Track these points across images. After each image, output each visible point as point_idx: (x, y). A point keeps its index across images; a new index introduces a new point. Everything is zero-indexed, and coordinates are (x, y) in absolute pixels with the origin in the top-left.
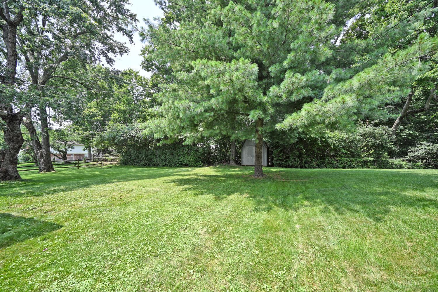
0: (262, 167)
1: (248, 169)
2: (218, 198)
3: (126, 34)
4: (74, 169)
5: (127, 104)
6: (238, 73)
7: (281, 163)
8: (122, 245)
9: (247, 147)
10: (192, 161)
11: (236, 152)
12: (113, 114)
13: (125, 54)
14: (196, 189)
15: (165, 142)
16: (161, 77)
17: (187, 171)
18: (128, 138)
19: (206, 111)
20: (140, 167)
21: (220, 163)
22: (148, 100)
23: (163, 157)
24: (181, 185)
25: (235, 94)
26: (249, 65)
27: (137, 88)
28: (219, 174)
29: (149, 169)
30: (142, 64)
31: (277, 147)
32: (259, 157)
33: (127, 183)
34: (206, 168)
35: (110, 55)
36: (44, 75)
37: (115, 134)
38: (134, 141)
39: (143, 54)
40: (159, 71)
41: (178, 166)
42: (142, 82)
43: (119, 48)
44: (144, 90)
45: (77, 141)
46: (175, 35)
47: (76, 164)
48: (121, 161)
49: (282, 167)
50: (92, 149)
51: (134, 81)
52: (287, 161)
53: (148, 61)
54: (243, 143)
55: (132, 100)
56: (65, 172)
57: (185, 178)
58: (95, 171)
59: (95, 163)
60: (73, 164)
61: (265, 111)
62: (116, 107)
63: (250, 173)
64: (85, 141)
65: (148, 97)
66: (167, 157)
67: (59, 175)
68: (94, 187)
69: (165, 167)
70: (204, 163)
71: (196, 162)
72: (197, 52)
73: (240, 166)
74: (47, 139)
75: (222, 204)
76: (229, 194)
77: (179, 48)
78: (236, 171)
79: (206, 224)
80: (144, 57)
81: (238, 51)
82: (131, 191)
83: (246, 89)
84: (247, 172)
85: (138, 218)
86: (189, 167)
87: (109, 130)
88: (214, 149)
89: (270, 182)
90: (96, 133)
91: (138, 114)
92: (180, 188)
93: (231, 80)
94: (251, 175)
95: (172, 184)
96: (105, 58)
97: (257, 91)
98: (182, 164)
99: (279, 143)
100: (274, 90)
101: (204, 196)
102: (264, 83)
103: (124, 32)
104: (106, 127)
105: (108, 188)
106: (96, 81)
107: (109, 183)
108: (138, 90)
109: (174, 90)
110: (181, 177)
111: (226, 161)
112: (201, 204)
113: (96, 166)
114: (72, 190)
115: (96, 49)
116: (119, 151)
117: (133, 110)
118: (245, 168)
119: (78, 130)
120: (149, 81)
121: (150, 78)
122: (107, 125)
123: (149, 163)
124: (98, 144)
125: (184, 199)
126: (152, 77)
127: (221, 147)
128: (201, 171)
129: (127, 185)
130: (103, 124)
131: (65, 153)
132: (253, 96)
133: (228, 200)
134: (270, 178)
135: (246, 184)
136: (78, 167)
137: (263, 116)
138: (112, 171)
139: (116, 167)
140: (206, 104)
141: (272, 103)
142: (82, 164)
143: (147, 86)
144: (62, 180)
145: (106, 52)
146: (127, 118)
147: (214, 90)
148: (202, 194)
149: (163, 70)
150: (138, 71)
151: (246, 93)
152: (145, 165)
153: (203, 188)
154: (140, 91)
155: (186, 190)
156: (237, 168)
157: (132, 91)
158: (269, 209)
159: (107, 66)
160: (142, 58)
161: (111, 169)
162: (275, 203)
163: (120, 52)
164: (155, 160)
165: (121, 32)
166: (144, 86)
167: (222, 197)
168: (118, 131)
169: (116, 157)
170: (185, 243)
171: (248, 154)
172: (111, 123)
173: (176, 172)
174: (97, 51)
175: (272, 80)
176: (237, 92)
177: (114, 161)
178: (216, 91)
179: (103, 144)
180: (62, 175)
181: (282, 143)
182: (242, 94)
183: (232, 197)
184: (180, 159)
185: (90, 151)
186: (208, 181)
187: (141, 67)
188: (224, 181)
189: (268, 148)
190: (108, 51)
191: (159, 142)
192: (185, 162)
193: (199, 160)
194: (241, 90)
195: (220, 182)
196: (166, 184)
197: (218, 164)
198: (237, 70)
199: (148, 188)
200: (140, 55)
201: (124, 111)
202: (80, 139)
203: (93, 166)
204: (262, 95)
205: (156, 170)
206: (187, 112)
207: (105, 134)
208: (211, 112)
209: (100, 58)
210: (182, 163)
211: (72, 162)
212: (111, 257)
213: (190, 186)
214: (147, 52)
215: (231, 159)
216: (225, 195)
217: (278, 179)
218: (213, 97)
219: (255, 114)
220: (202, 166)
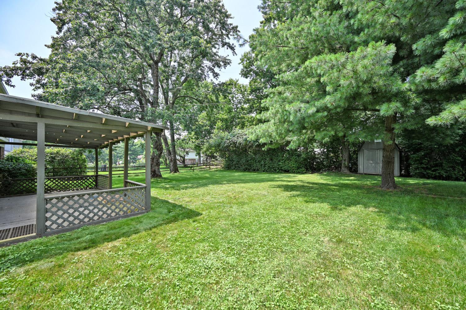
0: (394, 177)
1: (369, 178)
2: (334, 208)
3: (229, 47)
4: (191, 172)
5: (228, 113)
6: (366, 61)
7: (425, 173)
8: (250, 237)
9: (365, 151)
10: (293, 167)
11: (350, 158)
12: (217, 123)
13: (228, 66)
14: (305, 196)
15: (270, 147)
16: (259, 81)
17: (289, 177)
18: (231, 144)
19: (318, 111)
20: (241, 172)
21: (328, 169)
22: (246, 106)
23: (262, 163)
24: (288, 191)
25: (358, 87)
26: (383, 48)
27: (237, 96)
28: (329, 183)
29: (249, 173)
30: (241, 72)
31: (417, 150)
32: (388, 163)
33: (236, 185)
34: (310, 175)
35: (216, 70)
36: (173, 97)
37: (220, 141)
38: (236, 147)
39: (242, 62)
40: (257, 76)
41: (278, 172)
42: (241, 90)
43: (223, 62)
44: (243, 97)
45: (191, 148)
46: (284, 36)
47: (191, 167)
48: (225, 165)
49: (428, 178)
50: (202, 155)
51: (234, 90)
52: (437, 170)
53: (246, 68)
54: (360, 146)
55: (232, 107)
56: (185, 173)
57: (289, 184)
58: (206, 174)
59: (205, 167)
60: (189, 167)
61: (405, 102)
62: (220, 116)
63: (374, 183)
64: (198, 148)
65: (247, 103)
66: (267, 162)
67: (182, 176)
68: (211, 187)
69: (264, 173)
70: (307, 169)
71: (298, 168)
72: (307, 48)
73: (356, 175)
74: (174, 146)
75: (341, 215)
76: (349, 206)
77: (287, 48)
78: (351, 180)
79: (327, 233)
80: (243, 65)
81: (362, 34)
82: (242, 192)
83: (375, 79)
84: (368, 182)
85: (256, 216)
86: (290, 173)
87: (215, 138)
88: (319, 154)
89: (409, 197)
90: (205, 141)
91: (237, 121)
92: (288, 194)
93: (355, 72)
94: (375, 186)
95: (278, 189)
96: (212, 74)
97: (392, 78)
98: (282, 170)
99: (421, 144)
100: (422, 73)
101: (317, 205)
102: (401, 66)
103: (228, 46)
104: (212, 135)
105: (222, 189)
106: (206, 95)
107: (221, 184)
108: (238, 98)
109: (280, 93)
110: (285, 183)
111: (336, 168)
112: (316, 213)
113: (205, 169)
114: (197, 187)
115: (205, 67)
116: (222, 156)
117: (233, 117)
118: (364, 177)
119: (192, 139)
120: (247, 88)
121: (248, 84)
122: (213, 133)
123: (249, 169)
124: (207, 150)
125: (295, 205)
126: (250, 83)
127: (328, 150)
128: (305, 178)
129: (237, 187)
130: (209, 133)
131: (184, 158)
132: (385, 85)
133: (348, 212)
134: (408, 191)
135: (370, 195)
136: (193, 169)
137: (402, 109)
138: (218, 174)
139: (220, 171)
140: (319, 104)
141: (417, 90)
142: (195, 168)
143: (246, 93)
144: (185, 180)
145: (213, 68)
146: (228, 126)
147: (331, 86)
148: (314, 202)
149: (260, 74)
150: (237, 79)
151: (375, 83)
152: (245, 170)
153: (313, 196)
154: (239, 98)
155: (294, 196)
156: (352, 177)
157: (233, 100)
158: (414, 230)
159: (214, 80)
160: (241, 67)
161: (217, 172)
162: (424, 225)
163: (224, 65)
164: (255, 165)
165: (226, 46)
166: (242, 93)
167: (339, 207)
168: (222, 139)
169: (220, 162)
170: (309, 247)
171: (368, 160)
172: (215, 131)
173: (278, 178)
174: (206, 68)
175: (417, 60)
176: (361, 84)
177: (218, 165)
178: (333, 87)
179: (210, 151)
180: (184, 176)
181: (427, 144)
182: (369, 85)
183: (353, 209)
184: (280, 165)
185: (200, 156)
186: (318, 189)
187: (241, 75)
188: (339, 191)
189: (401, 152)
190: (214, 67)
191: (264, 147)
192: (286, 168)
193: (301, 166)
194: (368, 81)
195: (333, 191)
196: (272, 189)
197: (325, 171)
198: (364, 57)
199: (256, 191)
200: (239, 64)
201: (226, 119)
202: (193, 147)
203: (203, 169)
204: (400, 82)
205: (256, 175)
206: (298, 114)
207: (211, 141)
208: (325, 111)
209: (208, 75)
210: (283, 168)
211: (189, 165)
212: (244, 244)
213: (298, 193)
214: (246, 59)
215: (343, 165)
216: (343, 206)
217: (422, 193)
218: (329, 94)
219: (389, 107)
220: (306, 173)
